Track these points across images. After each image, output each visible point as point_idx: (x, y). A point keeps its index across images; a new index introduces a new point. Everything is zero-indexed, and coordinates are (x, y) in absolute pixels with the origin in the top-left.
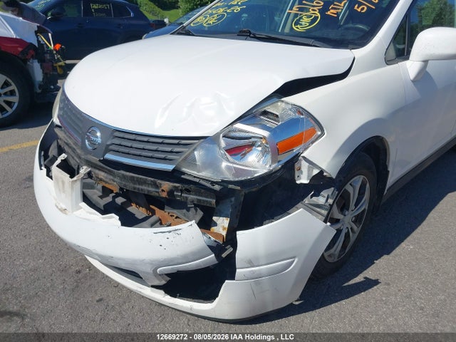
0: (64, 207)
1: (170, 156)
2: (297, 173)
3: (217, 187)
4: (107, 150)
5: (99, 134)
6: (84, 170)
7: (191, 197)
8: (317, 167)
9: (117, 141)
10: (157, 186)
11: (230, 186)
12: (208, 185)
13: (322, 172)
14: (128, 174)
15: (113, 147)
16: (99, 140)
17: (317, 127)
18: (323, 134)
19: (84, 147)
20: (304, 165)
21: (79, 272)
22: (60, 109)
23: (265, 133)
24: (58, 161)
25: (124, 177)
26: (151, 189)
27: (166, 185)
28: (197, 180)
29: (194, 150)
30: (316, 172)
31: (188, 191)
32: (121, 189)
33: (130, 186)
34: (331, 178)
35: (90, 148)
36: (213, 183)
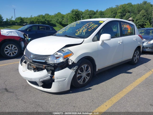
0: (24, 70)
1: (44, 59)
2: (69, 62)
3: (53, 65)
4: (33, 59)
5: (32, 56)
6: (28, 62)
7: (49, 68)
8: (73, 61)
9: (35, 57)
10: (43, 66)
11: (56, 65)
12: (52, 65)
13: (73, 62)
14: (37, 64)
15: (34, 58)
16: (32, 57)
17: (72, 53)
18: (73, 55)
19: (29, 58)
20: (70, 61)
21: (26, 86)
22: (25, 51)
23: (62, 54)
24: (24, 61)
25: (37, 65)
26: (42, 67)
27: (44, 66)
28: (49, 64)
29: (49, 57)
30: (72, 62)
31: (48, 67)
32: (36, 67)
33: (38, 66)
34: (75, 63)
35: (30, 58)
36: (52, 64)
